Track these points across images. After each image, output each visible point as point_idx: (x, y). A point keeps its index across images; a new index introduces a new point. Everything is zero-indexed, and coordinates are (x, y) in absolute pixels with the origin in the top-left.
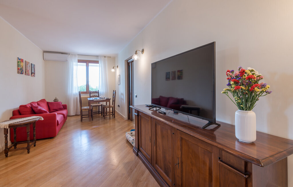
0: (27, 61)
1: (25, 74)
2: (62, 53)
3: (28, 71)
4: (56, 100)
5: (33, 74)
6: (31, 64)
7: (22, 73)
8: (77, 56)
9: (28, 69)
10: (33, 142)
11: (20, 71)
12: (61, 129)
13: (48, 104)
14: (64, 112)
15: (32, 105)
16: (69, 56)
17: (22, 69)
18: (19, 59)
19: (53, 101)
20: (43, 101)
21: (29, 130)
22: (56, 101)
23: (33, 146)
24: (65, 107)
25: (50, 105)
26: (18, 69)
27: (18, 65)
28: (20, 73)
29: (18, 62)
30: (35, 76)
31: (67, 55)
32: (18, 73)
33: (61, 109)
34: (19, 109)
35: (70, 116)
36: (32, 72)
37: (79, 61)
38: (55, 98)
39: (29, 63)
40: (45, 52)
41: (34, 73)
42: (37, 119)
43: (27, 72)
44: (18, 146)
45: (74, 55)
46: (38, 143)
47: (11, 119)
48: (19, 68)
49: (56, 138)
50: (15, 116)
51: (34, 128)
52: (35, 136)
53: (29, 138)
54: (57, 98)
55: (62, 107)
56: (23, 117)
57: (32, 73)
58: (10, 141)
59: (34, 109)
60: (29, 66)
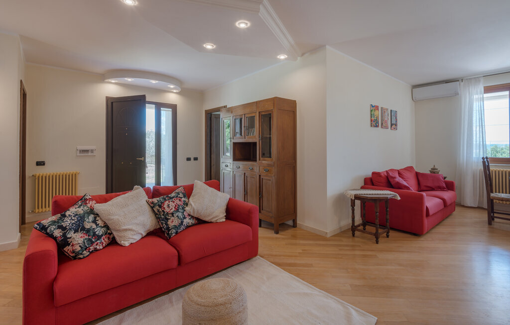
0: (385, 107)
1: (382, 127)
2: (447, 82)
3: (386, 122)
4: (434, 171)
5: (394, 125)
6: (391, 110)
7: (377, 126)
8: (482, 79)
9: (386, 119)
10: (385, 230)
11: (374, 123)
12: (437, 225)
13: (417, 175)
14: (447, 195)
15: (389, 173)
16: (462, 84)
17: (377, 120)
18: (373, 107)
19: (429, 173)
20: (410, 169)
21: (378, 210)
22: (434, 173)
23: (385, 235)
24: (450, 186)
25: (420, 179)
26: (371, 121)
27: (371, 115)
28: (374, 127)
29: (371, 111)
30: (397, 129)
31: (458, 82)
32: (371, 126)
33: (441, 188)
34: (371, 176)
35: (464, 206)
36: (392, 123)
37: (488, 90)
38: (432, 167)
39: (387, 109)
40: (415, 86)
41: (396, 125)
42: (389, 197)
43: (383, 124)
44: (368, 227)
45: (472, 79)
46: (392, 233)
47: (362, 188)
48: (373, 118)
49: (422, 239)
50: (367, 186)
51: (387, 208)
52: (388, 221)
53: (377, 221)
54: (436, 167)
55: (444, 185)
56: (376, 189)
57: (392, 125)
58: (361, 218)
59: (391, 180)
60: (387, 115)
